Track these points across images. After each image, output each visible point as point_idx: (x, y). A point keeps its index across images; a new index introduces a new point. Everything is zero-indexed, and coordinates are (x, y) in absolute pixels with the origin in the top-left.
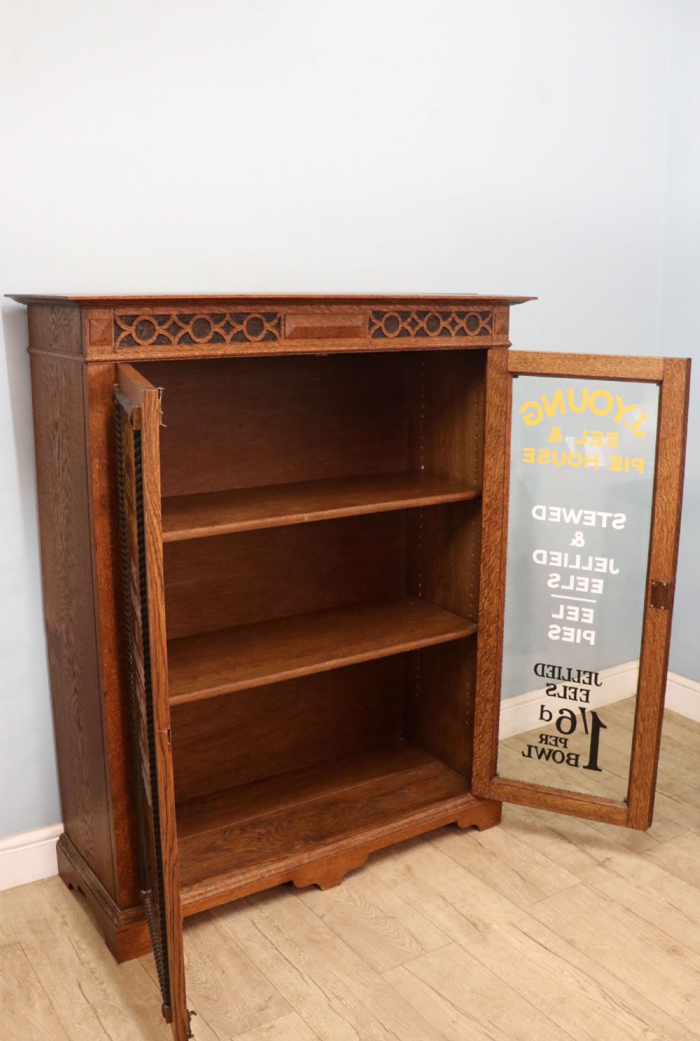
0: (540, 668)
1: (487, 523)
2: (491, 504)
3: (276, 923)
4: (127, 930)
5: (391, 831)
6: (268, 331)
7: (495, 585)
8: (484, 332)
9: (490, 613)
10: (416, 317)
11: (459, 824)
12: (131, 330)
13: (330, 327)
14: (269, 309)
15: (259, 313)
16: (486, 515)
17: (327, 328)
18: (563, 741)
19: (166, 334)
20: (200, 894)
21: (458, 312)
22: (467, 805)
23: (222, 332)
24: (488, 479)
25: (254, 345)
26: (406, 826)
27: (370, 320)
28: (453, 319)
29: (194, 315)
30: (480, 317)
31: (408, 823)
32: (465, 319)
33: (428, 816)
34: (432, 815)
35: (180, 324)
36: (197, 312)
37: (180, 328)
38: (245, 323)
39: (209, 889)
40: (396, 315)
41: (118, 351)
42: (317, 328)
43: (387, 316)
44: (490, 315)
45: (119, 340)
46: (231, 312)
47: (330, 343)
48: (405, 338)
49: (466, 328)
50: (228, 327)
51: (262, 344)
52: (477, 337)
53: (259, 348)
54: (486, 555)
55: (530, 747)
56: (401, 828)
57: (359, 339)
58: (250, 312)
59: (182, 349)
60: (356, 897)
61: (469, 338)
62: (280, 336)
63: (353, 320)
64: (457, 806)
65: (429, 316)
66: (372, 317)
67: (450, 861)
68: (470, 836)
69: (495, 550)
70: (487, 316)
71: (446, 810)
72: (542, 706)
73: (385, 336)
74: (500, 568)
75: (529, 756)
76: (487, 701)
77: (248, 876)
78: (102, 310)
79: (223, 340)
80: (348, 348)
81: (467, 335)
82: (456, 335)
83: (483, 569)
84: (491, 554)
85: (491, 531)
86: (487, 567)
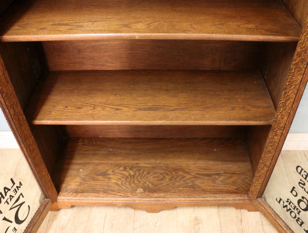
0: (299, 169)
1: (295, 67)
2: (301, 54)
5: (190, 202)
7: (287, 109)
9: (280, 123)
16: (295, 60)
18: (298, 210)
20: (79, 200)
22: (242, 201)
24: (304, 34)
33: (216, 200)
34: (218, 200)
39: (84, 198)
54: (288, 87)
55: (281, 200)
56: (197, 201)
64: (236, 200)
67: (219, 224)
68: (241, 212)
69: (294, 87)
71: (228, 200)
72: (294, 188)
74: (294, 101)
75: (279, 202)
76: (265, 165)
77: (105, 199)
83: (283, 95)
84: (291, 88)
85: (295, 73)
86: (286, 95)
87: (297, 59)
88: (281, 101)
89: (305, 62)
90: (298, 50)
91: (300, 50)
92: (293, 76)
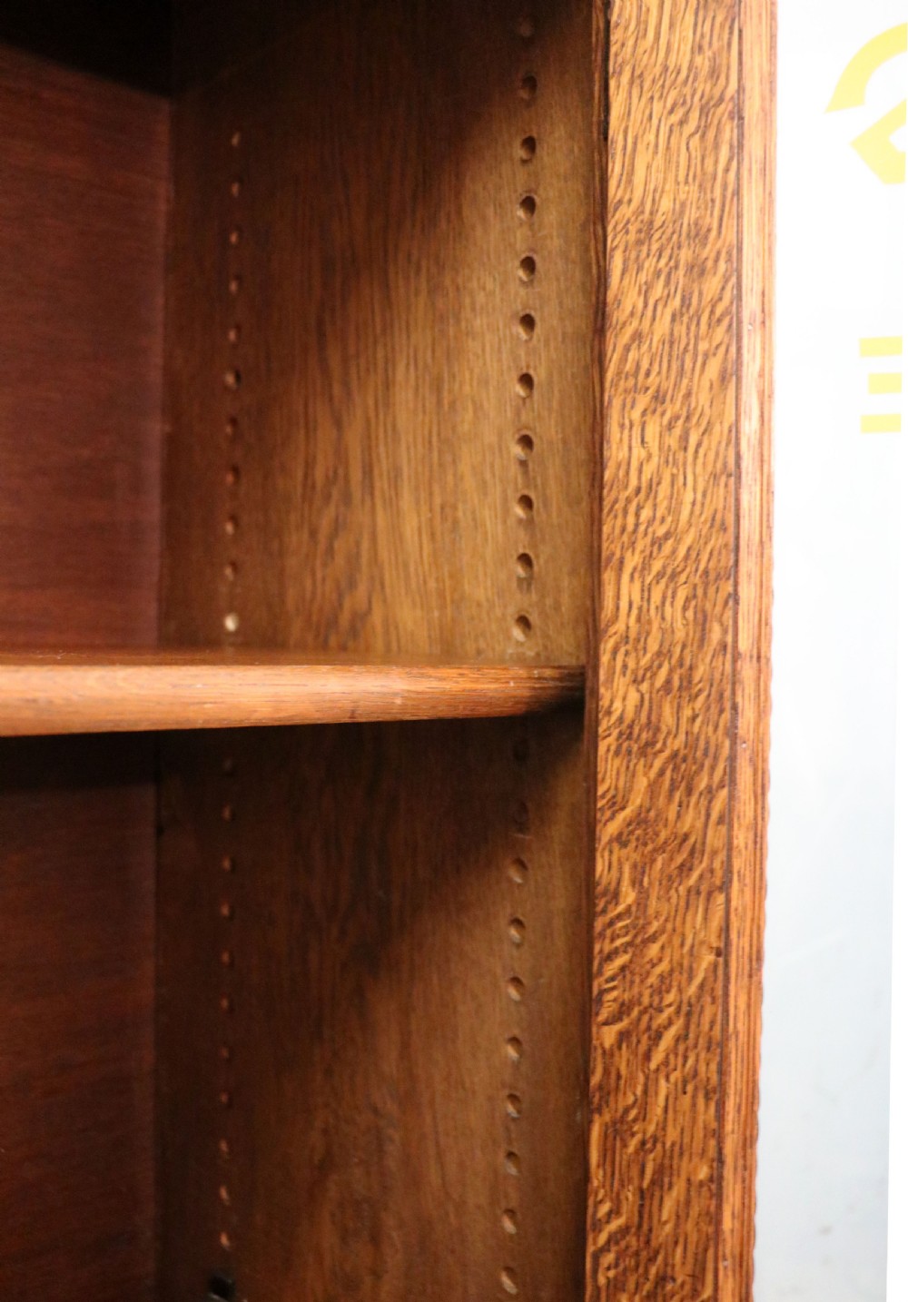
1: (630, 854)
2: (653, 726)
7: (682, 1273)
16: (617, 805)
24: (632, 561)
54: (622, 1062)
69: (682, 1036)
74: (717, 1159)
83: (601, 1164)
84: (658, 1057)
85: (653, 904)
86: (633, 1144)
87: (629, 790)
88: (598, 1227)
89: (713, 768)
90: (617, 705)
91: (633, 696)
92: (639, 944)
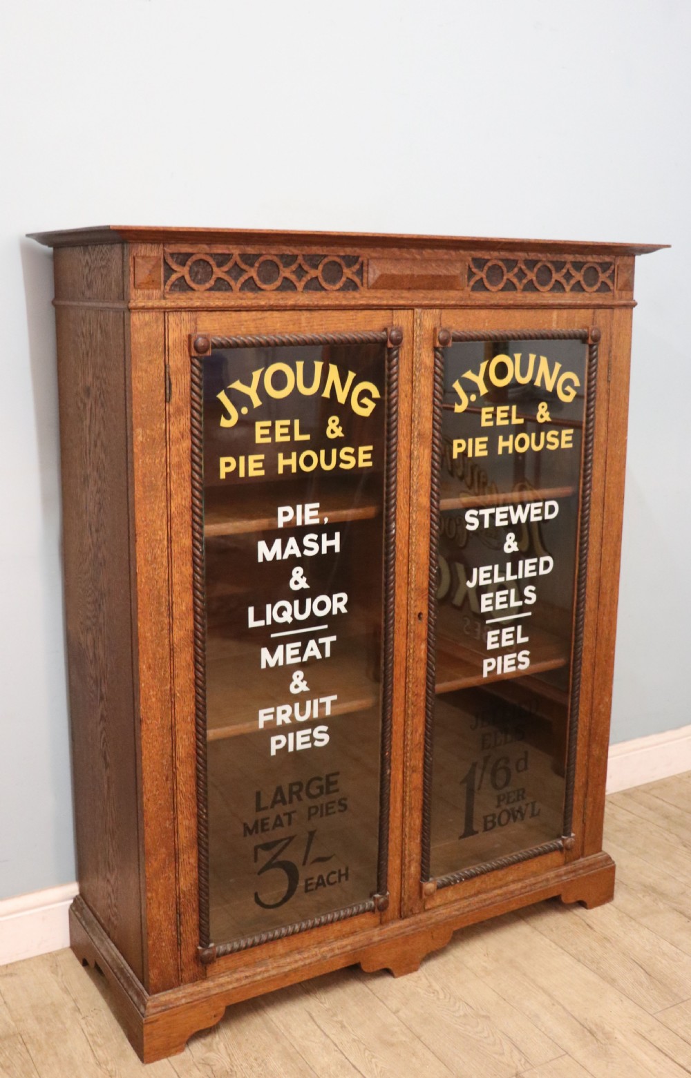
3: (340, 1018)
4: (157, 1021)
5: (481, 905)
6: (348, 278)
8: (605, 288)
10: (523, 267)
11: (563, 899)
12: (184, 271)
13: (422, 276)
14: (349, 251)
15: (339, 256)
17: (418, 276)
19: (226, 277)
20: (247, 977)
21: (575, 262)
22: (574, 874)
23: (293, 277)
25: (331, 295)
26: (498, 898)
27: (470, 269)
28: (568, 271)
29: (261, 255)
30: (599, 270)
31: (501, 895)
32: (583, 271)
33: (526, 887)
34: (530, 885)
35: (243, 266)
36: (264, 252)
37: (244, 271)
38: (321, 267)
39: (259, 970)
40: (500, 263)
41: (167, 296)
42: (407, 276)
43: (490, 264)
44: (612, 267)
45: (169, 283)
46: (304, 253)
47: (422, 295)
48: (510, 292)
49: (582, 282)
50: (300, 272)
51: (341, 294)
52: (595, 293)
53: (337, 299)
56: (493, 900)
57: (456, 292)
58: (326, 253)
59: (244, 296)
60: (437, 987)
61: (587, 295)
62: (362, 284)
63: (450, 268)
64: (560, 876)
65: (539, 265)
66: (472, 266)
67: (553, 945)
68: (576, 915)
70: (609, 268)
71: (547, 880)
73: (487, 290)
77: (306, 955)
78: (149, 246)
79: (295, 288)
80: (443, 303)
81: (584, 290)
82: (572, 290)
